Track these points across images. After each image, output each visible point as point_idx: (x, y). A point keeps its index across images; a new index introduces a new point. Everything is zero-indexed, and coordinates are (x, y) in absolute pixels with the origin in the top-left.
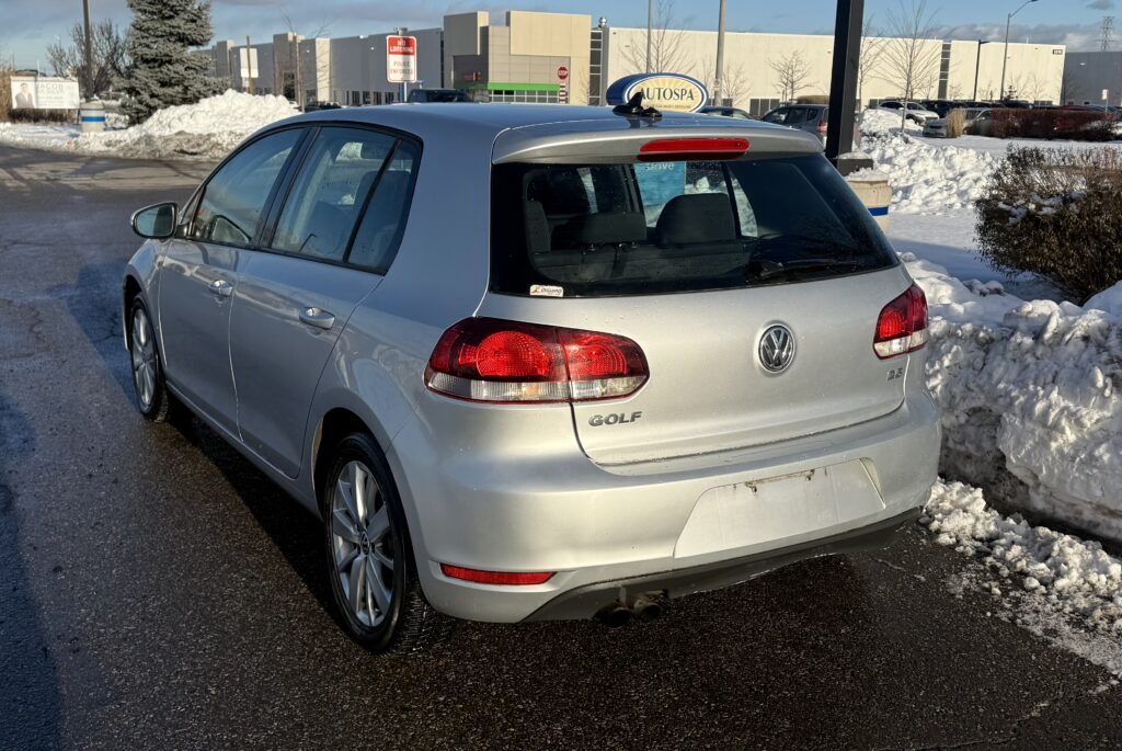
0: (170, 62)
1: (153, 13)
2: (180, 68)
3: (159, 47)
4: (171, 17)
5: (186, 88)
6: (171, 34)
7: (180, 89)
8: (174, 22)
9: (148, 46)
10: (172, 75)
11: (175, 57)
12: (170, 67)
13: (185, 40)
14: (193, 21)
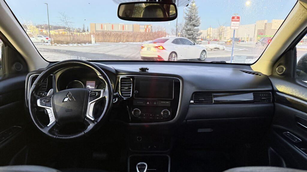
0: (191, 30)
1: (189, 20)
2: (192, 31)
3: (189, 27)
4: (192, 21)
5: (193, 36)
6: (192, 24)
7: (192, 36)
8: (192, 22)
9: (187, 27)
10: (191, 33)
11: (192, 29)
12: (190, 31)
13: (194, 26)
14: (196, 21)
